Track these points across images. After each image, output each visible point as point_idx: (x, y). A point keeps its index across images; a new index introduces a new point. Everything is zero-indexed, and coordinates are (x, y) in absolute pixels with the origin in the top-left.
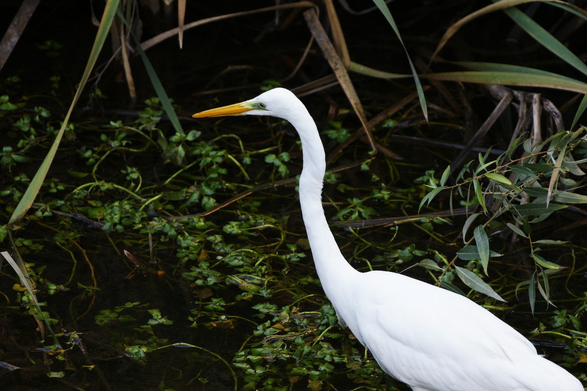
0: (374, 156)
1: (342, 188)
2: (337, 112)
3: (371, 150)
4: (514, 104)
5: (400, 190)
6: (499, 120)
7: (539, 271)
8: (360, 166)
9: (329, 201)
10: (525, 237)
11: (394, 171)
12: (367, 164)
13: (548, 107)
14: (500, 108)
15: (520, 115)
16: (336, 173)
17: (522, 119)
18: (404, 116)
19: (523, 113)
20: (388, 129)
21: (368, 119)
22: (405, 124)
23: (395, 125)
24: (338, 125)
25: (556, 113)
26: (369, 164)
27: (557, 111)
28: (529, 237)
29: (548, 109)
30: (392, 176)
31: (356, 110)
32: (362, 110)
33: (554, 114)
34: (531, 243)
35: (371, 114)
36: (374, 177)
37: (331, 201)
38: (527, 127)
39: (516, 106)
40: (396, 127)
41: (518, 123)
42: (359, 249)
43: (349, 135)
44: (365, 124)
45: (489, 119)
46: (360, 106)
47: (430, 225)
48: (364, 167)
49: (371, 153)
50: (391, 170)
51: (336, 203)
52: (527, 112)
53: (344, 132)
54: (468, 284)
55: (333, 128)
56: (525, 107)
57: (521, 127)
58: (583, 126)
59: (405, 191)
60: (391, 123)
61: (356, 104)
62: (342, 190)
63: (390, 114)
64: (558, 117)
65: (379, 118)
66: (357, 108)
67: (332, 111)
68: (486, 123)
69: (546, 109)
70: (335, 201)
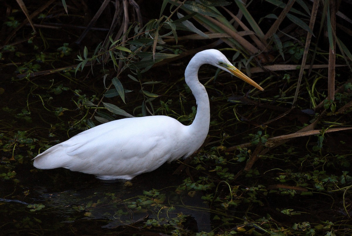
0: (35, 35)
1: (18, 54)
2: (11, 11)
3: (33, 32)
4: (112, 2)
5: (51, 54)
6: (104, 11)
7: (146, 99)
8: (27, 41)
9: (12, 63)
10: (138, 81)
11: (46, 43)
12: (31, 40)
13: (132, 2)
14: (104, 5)
15: (116, 8)
16: (14, 45)
17: (118, 10)
18: (49, 12)
19: (118, 7)
20: (41, 19)
21: (30, 14)
22: (51, 17)
23: (45, 17)
24: (12, 18)
25: (136, 6)
26: (32, 40)
27: (137, 4)
28: (140, 81)
29: (132, 3)
30: (45, 46)
31: (23, 10)
32: (26, 10)
33: (135, 6)
34: (141, 84)
35: (31, 11)
36: (35, 47)
37: (13, 62)
38: (120, 14)
39: (114, 3)
40: (45, 18)
41: (116, 12)
42: (33, 89)
43: (19, 24)
44: (29, 17)
45: (99, 11)
46: (25, 7)
47: (68, 73)
48: (30, 41)
49: (32, 34)
50: (44, 42)
51: (16, 63)
52: (120, 6)
53: (16, 22)
54: (112, 111)
55: (10, 21)
56: (119, 3)
57: (117, 14)
58: (164, 16)
59: (54, 54)
60: (43, 16)
61: (22, 6)
62: (18, 55)
63: (41, 11)
64: (137, 8)
65: (35, 14)
66: (23, 8)
67: (8, 11)
68: (97, 13)
69: (131, 4)
70: (15, 62)
